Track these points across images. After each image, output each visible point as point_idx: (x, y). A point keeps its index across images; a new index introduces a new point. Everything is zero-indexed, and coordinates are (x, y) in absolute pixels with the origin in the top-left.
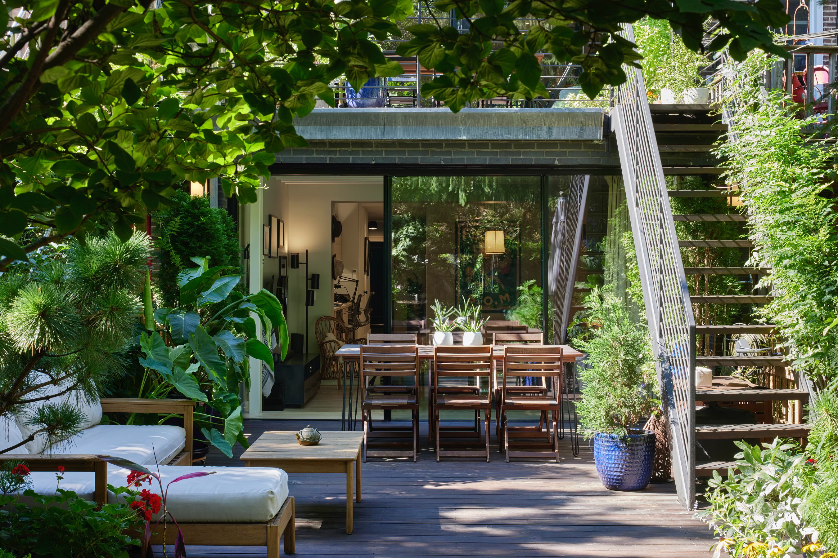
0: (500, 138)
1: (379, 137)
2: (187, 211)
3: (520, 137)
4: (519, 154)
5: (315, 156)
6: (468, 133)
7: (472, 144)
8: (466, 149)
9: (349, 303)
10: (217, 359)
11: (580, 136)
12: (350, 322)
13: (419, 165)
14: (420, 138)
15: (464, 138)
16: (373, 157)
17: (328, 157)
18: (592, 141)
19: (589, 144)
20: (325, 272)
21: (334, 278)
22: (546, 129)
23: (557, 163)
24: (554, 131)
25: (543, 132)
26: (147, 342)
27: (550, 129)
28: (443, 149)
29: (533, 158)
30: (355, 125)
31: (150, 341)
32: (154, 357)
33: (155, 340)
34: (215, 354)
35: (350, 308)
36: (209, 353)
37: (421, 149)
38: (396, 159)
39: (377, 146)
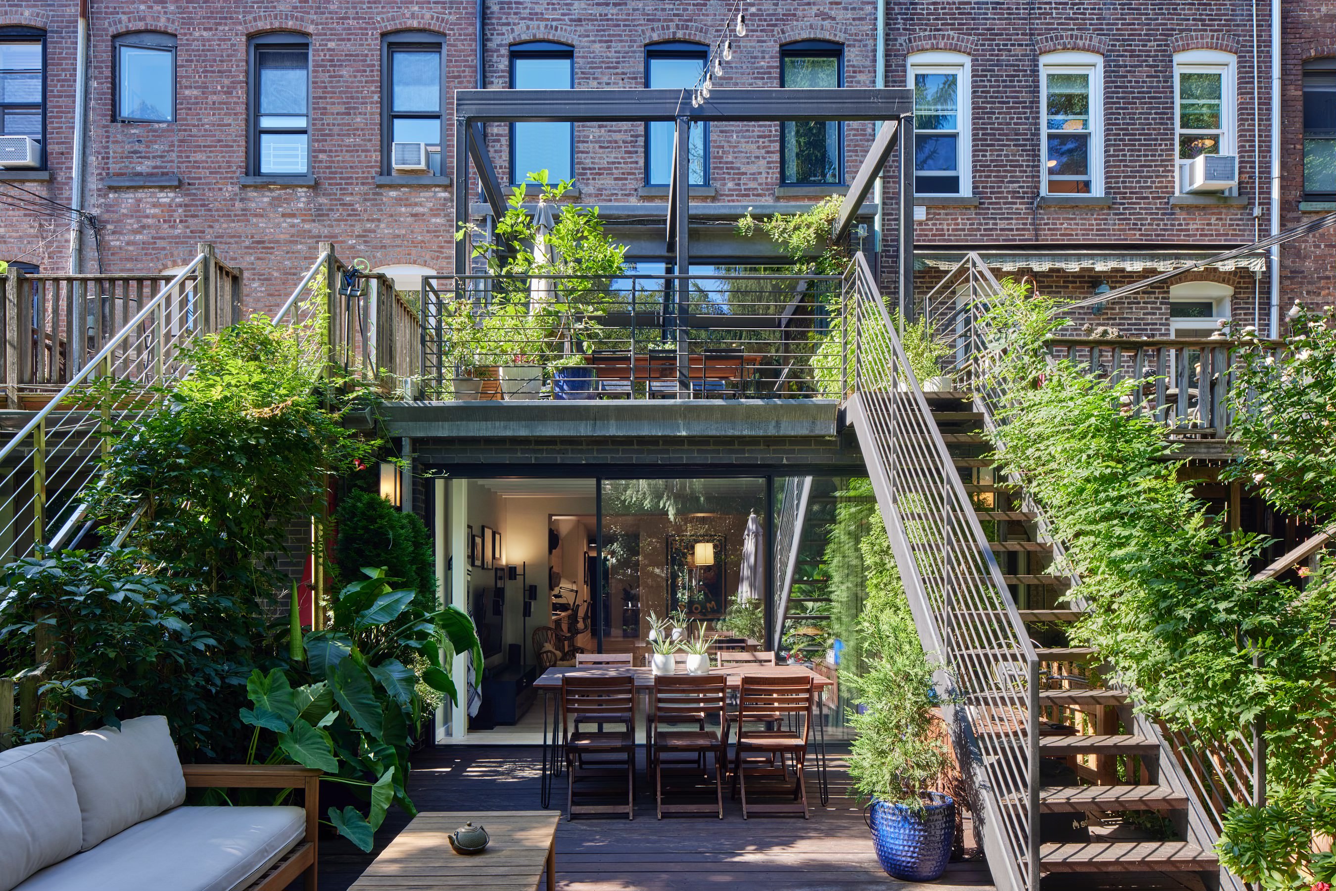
0: (723, 433)
1: (589, 433)
2: (363, 513)
3: (745, 433)
4: (743, 451)
5: (519, 455)
6: (688, 429)
7: (691, 440)
8: (686, 447)
9: (570, 612)
10: (370, 699)
11: (812, 431)
12: (569, 630)
13: (633, 465)
14: (635, 434)
15: (684, 433)
16: (583, 456)
17: (533, 456)
18: (824, 437)
19: (819, 440)
20: (542, 582)
21: (551, 588)
22: (773, 423)
23: (785, 461)
24: (783, 426)
25: (771, 427)
26: (261, 684)
27: (778, 425)
28: (661, 447)
29: (759, 456)
30: (563, 420)
31: (267, 681)
32: (271, 704)
33: (275, 681)
34: (368, 693)
35: (569, 617)
36: (359, 691)
37: (636, 447)
38: (608, 458)
39: (588, 445)
